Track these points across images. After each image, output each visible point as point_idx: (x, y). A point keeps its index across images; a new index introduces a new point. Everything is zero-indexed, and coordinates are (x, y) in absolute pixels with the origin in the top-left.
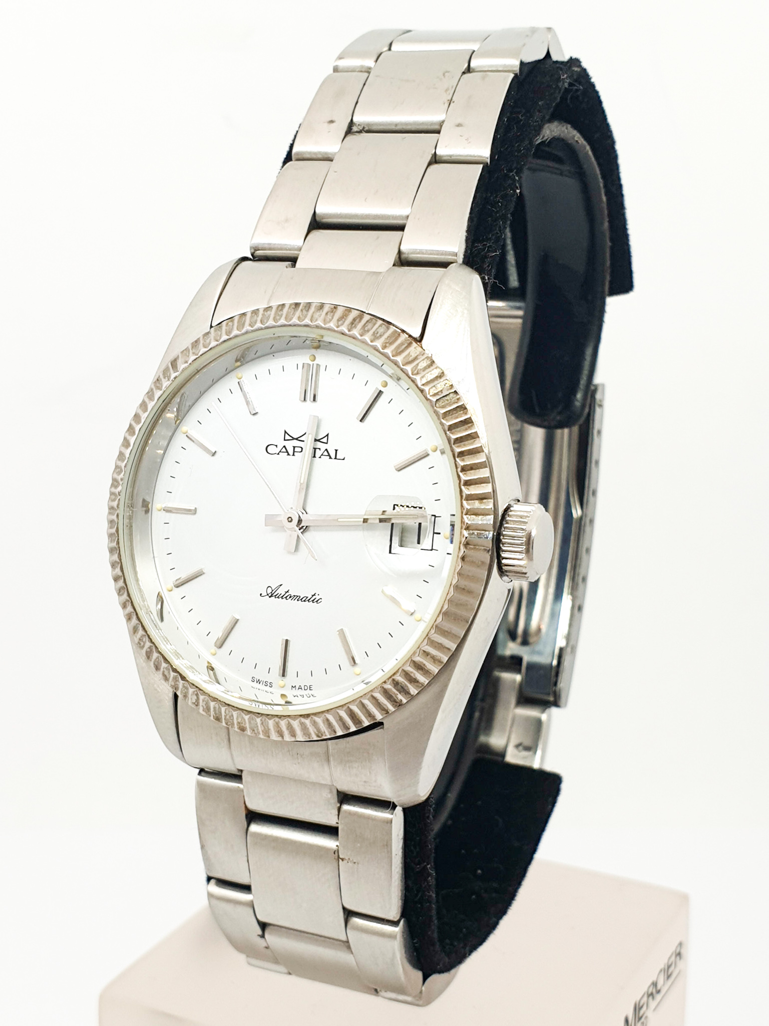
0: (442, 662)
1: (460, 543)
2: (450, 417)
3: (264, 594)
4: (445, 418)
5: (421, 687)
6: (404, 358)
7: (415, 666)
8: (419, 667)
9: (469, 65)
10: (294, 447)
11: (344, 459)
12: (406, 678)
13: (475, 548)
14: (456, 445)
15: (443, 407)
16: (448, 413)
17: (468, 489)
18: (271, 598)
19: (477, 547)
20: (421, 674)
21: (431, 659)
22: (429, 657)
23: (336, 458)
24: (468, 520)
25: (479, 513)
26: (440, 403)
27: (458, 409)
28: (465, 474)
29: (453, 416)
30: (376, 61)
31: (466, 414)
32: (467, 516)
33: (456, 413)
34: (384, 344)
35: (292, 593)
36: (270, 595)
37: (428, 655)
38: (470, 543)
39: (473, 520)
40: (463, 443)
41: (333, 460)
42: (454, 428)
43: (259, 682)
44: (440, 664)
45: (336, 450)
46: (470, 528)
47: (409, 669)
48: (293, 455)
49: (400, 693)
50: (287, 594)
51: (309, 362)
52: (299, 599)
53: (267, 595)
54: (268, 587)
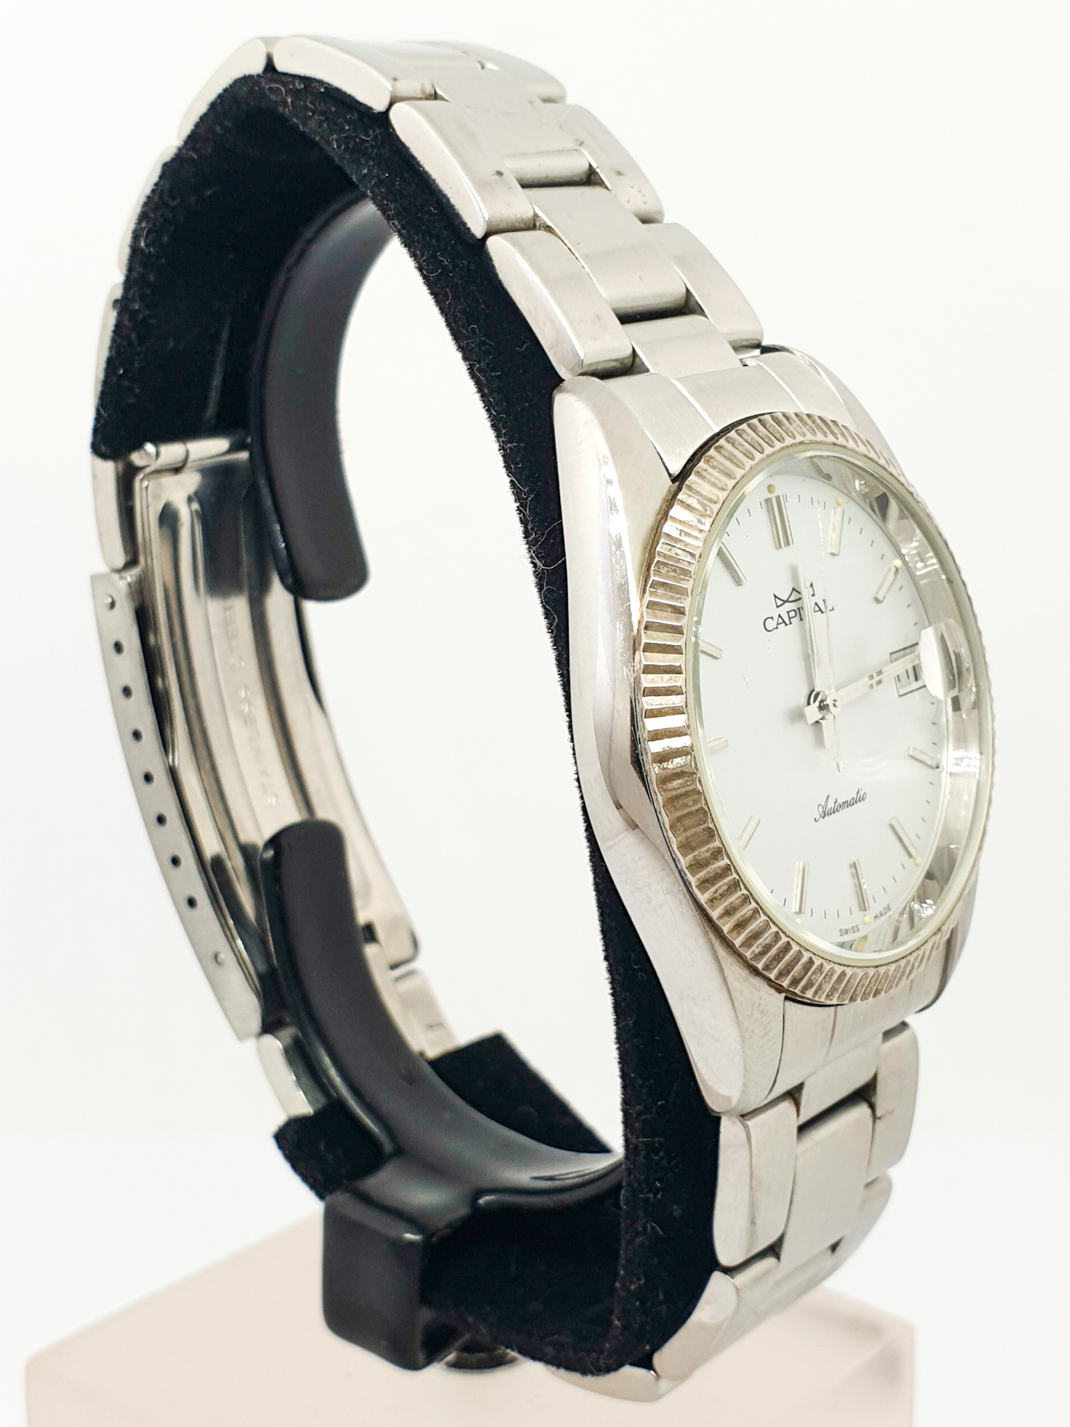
3: (818, 817)
10: (788, 612)
11: (833, 609)
18: (825, 818)
23: (826, 611)
35: (840, 801)
36: (823, 815)
41: (825, 614)
45: (824, 600)
48: (791, 623)
50: (837, 804)
51: (769, 496)
52: (848, 804)
53: (821, 816)
54: (820, 805)
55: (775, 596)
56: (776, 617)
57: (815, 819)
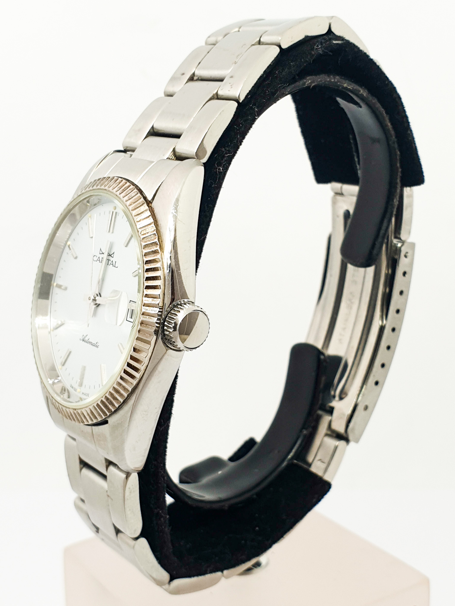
0: (129, 391)
1: (139, 322)
2: (148, 248)
3: (81, 339)
4: (145, 248)
5: (120, 403)
6: (136, 212)
7: (115, 391)
8: (117, 391)
9: (260, 40)
10: (102, 258)
11: (117, 267)
12: (111, 396)
13: (146, 326)
14: (146, 265)
15: (145, 242)
16: (147, 245)
17: (147, 291)
18: (83, 342)
19: (148, 326)
20: (118, 396)
21: (123, 387)
22: (122, 386)
23: (115, 267)
24: (144, 309)
25: (151, 306)
26: (145, 240)
27: (153, 244)
28: (147, 282)
29: (149, 247)
30: (224, 37)
31: (157, 247)
32: (144, 307)
33: (151, 246)
34: (131, 203)
35: (90, 340)
37: (121, 385)
38: (143, 323)
39: (147, 310)
40: (150, 264)
41: (114, 267)
42: (148, 255)
43: (72, 387)
44: (128, 391)
45: (116, 262)
46: (144, 314)
47: (113, 392)
48: (102, 262)
49: (110, 405)
50: (88, 340)
51: (114, 210)
52: (90, 343)
53: (82, 340)
54: (83, 335)
55: (101, 249)
56: (98, 257)
57: (80, 339)
